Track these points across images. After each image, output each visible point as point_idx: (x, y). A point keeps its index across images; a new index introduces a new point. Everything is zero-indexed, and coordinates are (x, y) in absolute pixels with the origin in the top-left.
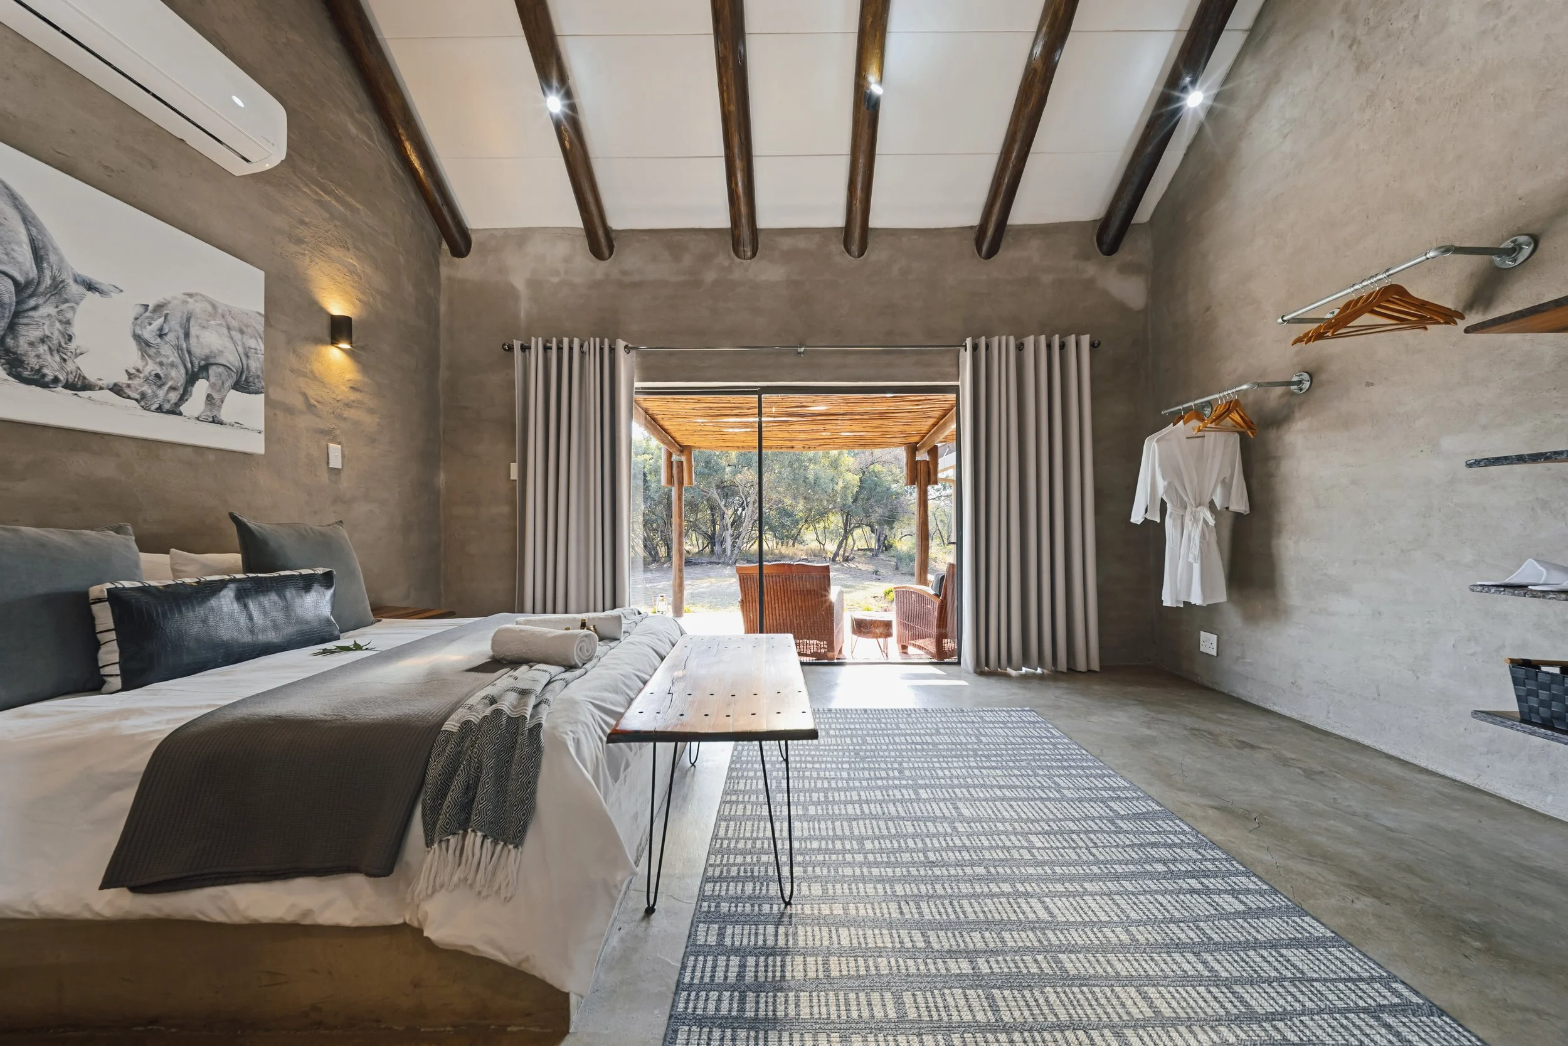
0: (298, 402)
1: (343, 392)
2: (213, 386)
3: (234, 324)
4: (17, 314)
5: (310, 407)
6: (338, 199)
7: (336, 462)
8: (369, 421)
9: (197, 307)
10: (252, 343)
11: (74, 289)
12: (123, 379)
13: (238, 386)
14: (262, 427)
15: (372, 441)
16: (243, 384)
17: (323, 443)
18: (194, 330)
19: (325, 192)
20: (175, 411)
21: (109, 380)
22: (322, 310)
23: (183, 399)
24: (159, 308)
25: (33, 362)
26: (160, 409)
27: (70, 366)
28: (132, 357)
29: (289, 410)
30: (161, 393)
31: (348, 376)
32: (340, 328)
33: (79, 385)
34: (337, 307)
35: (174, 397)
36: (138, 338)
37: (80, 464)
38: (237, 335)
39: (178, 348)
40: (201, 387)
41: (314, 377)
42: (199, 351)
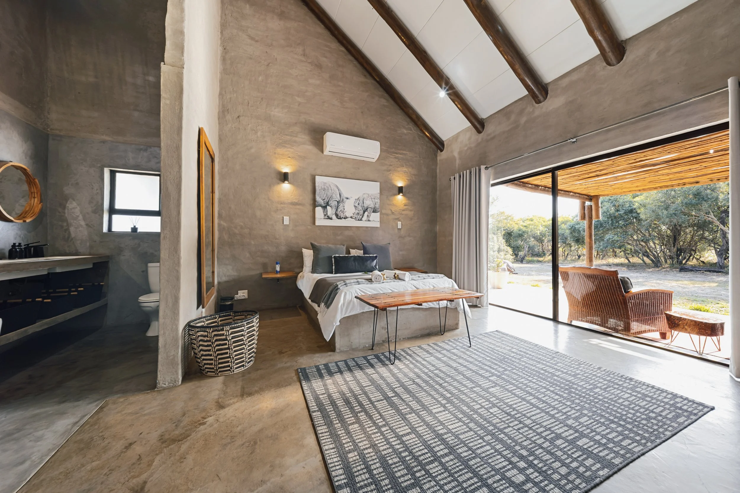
0: (390, 212)
1: (402, 207)
2: (368, 213)
3: (373, 197)
4: (337, 207)
5: (393, 213)
6: (400, 154)
7: (399, 226)
8: (410, 214)
9: (365, 196)
10: (377, 201)
11: (345, 200)
12: (352, 215)
13: (374, 212)
14: (379, 220)
15: (411, 219)
16: (375, 211)
17: (396, 222)
18: (364, 202)
19: (397, 154)
20: (361, 220)
21: (350, 216)
22: (396, 186)
23: (362, 217)
24: (358, 198)
25: (339, 215)
26: (358, 220)
27: (344, 215)
28: (353, 210)
29: (387, 215)
30: (359, 216)
31: (403, 202)
32: (400, 190)
33: (346, 218)
34: (400, 184)
35: (361, 217)
36: (355, 206)
37: (347, 233)
38: (373, 200)
39: (362, 206)
40: (366, 213)
41: (394, 205)
42: (365, 206)
